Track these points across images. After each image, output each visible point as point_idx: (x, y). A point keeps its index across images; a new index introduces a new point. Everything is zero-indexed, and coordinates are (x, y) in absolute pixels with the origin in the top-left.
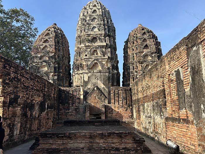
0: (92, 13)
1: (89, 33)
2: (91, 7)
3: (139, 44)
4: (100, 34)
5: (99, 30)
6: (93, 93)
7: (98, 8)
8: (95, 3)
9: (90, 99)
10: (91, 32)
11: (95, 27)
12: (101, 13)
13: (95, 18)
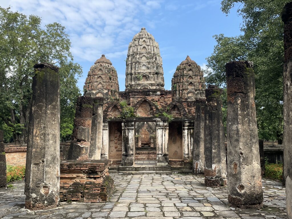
0: (142, 50)
1: (139, 72)
2: (141, 43)
3: (185, 81)
5: (148, 68)
6: (143, 126)
7: (147, 44)
8: (144, 39)
9: (141, 132)
10: (141, 70)
11: (145, 65)
12: (150, 51)
13: (144, 56)
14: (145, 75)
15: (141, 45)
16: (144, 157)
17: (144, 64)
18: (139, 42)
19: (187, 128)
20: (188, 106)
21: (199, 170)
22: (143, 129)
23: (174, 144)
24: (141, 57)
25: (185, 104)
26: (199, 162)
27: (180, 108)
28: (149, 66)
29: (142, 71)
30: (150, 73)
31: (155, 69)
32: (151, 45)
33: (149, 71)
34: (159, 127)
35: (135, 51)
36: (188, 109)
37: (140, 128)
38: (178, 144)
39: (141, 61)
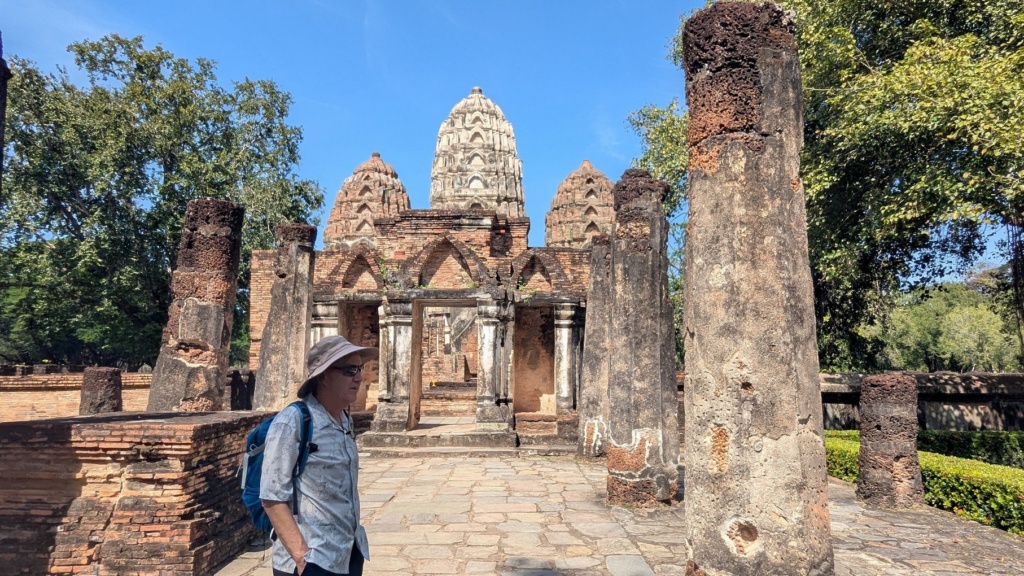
0: (472, 140)
1: (463, 193)
2: (468, 124)
3: (578, 218)
4: (488, 196)
5: (486, 185)
7: (484, 126)
8: (478, 114)
10: (467, 190)
11: (478, 178)
12: (491, 142)
13: (477, 155)
14: (476, 201)
15: (469, 129)
16: (465, 408)
17: (476, 175)
18: (464, 121)
19: (567, 322)
20: (574, 263)
21: (595, 445)
23: (531, 369)
24: (470, 159)
25: (565, 259)
26: (596, 422)
27: (549, 265)
28: (489, 181)
29: (469, 193)
30: (489, 197)
31: (502, 187)
32: (495, 128)
33: (488, 192)
34: (485, 320)
35: (454, 141)
36: (572, 271)
38: (543, 369)
39: (469, 167)
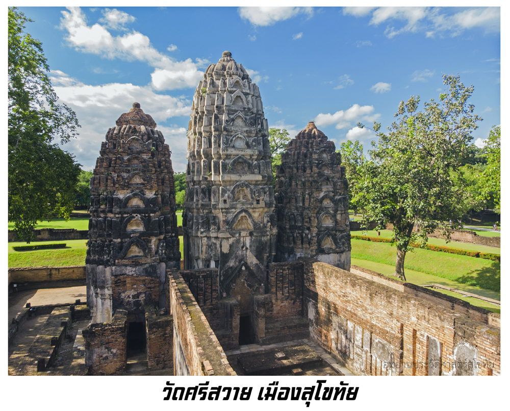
0: (234, 103)
1: (229, 153)
5: (248, 146)
6: (239, 276)
7: (244, 91)
8: (237, 78)
9: (234, 289)
10: (233, 150)
11: (241, 138)
12: (250, 106)
13: (240, 116)
14: (240, 160)
15: (231, 92)
17: (240, 136)
18: (225, 83)
22: (238, 281)
24: (233, 120)
28: (250, 142)
29: (235, 153)
30: (252, 157)
33: (250, 152)
35: (219, 102)
37: (231, 281)
39: (233, 128)
